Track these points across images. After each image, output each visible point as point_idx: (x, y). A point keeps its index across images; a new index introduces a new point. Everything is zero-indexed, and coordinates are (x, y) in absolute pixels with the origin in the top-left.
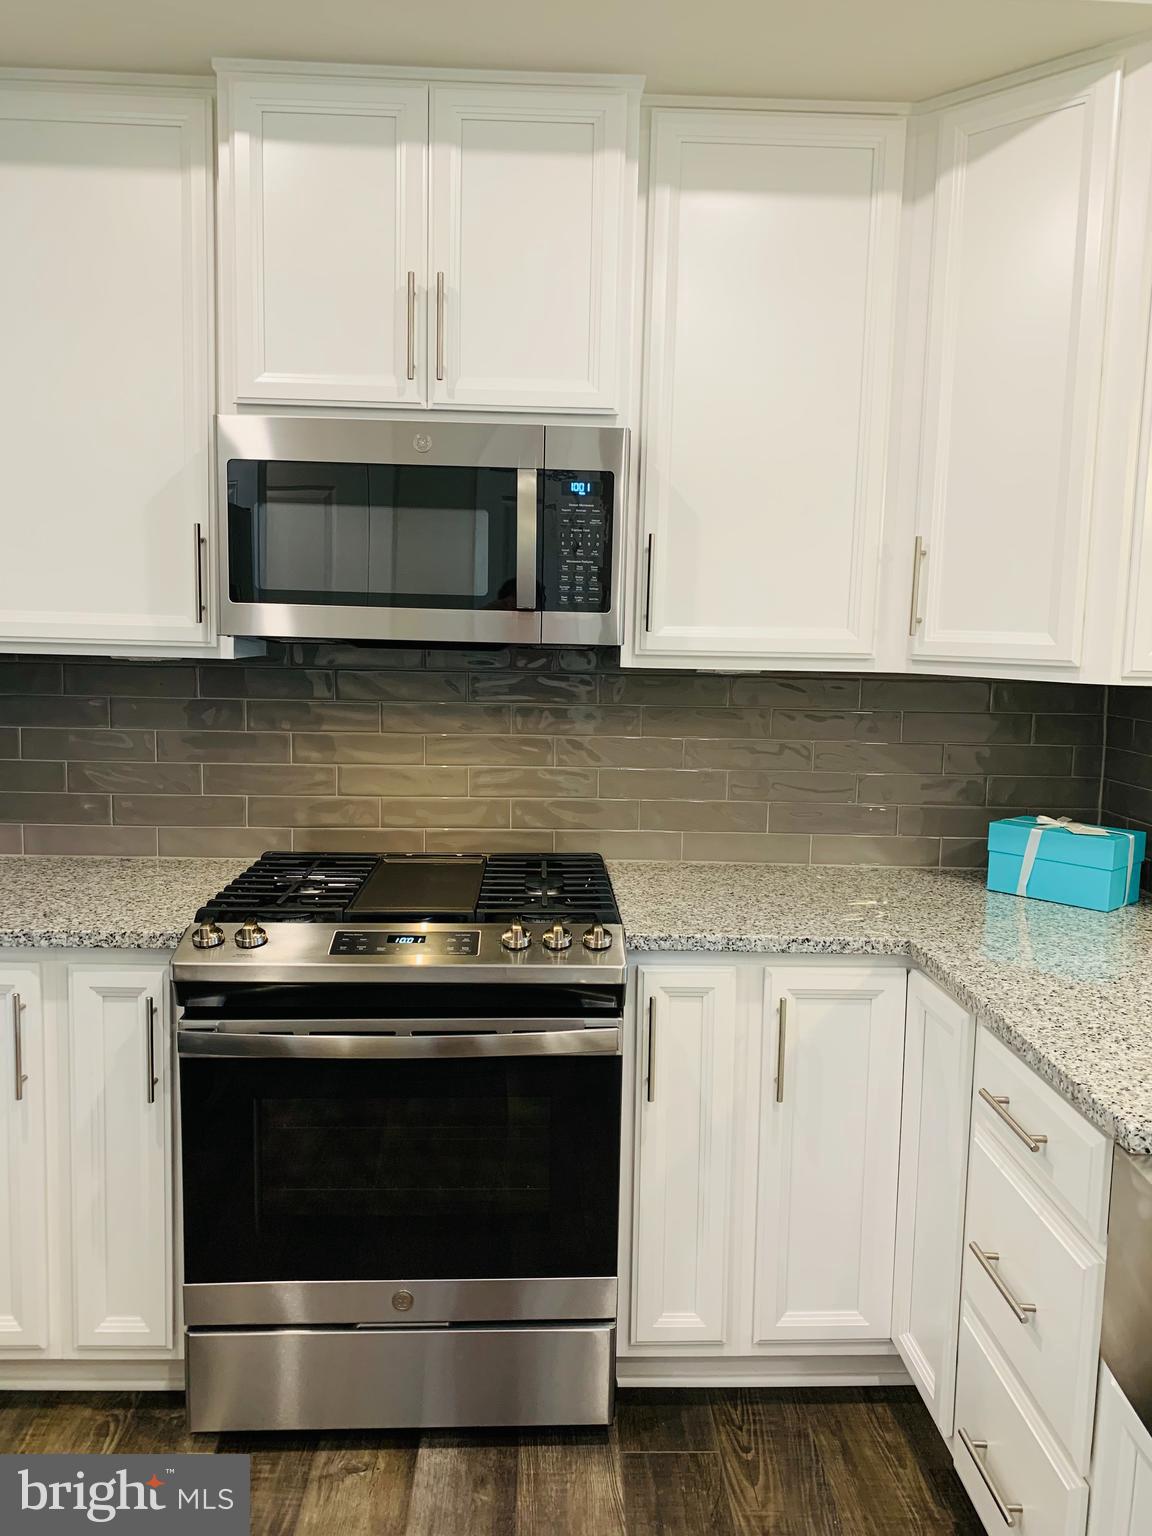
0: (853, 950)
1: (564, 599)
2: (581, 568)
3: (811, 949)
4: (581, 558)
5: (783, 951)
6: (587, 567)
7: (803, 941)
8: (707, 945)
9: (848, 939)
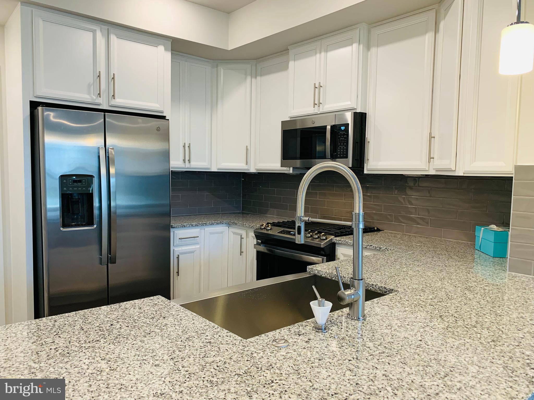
0: (382, 250)
1: (339, 156)
2: (342, 148)
3: (372, 248)
4: (342, 145)
5: (366, 248)
6: (343, 147)
7: (370, 246)
8: (349, 243)
9: (382, 247)
